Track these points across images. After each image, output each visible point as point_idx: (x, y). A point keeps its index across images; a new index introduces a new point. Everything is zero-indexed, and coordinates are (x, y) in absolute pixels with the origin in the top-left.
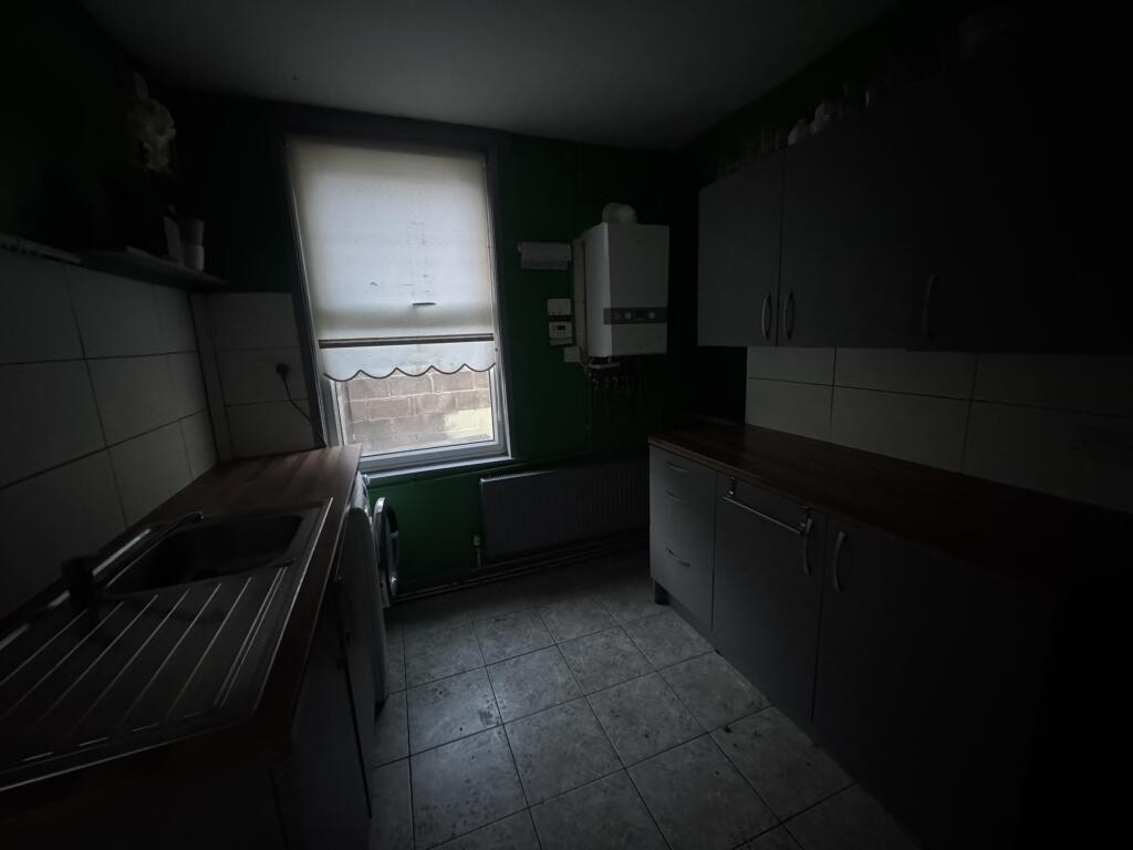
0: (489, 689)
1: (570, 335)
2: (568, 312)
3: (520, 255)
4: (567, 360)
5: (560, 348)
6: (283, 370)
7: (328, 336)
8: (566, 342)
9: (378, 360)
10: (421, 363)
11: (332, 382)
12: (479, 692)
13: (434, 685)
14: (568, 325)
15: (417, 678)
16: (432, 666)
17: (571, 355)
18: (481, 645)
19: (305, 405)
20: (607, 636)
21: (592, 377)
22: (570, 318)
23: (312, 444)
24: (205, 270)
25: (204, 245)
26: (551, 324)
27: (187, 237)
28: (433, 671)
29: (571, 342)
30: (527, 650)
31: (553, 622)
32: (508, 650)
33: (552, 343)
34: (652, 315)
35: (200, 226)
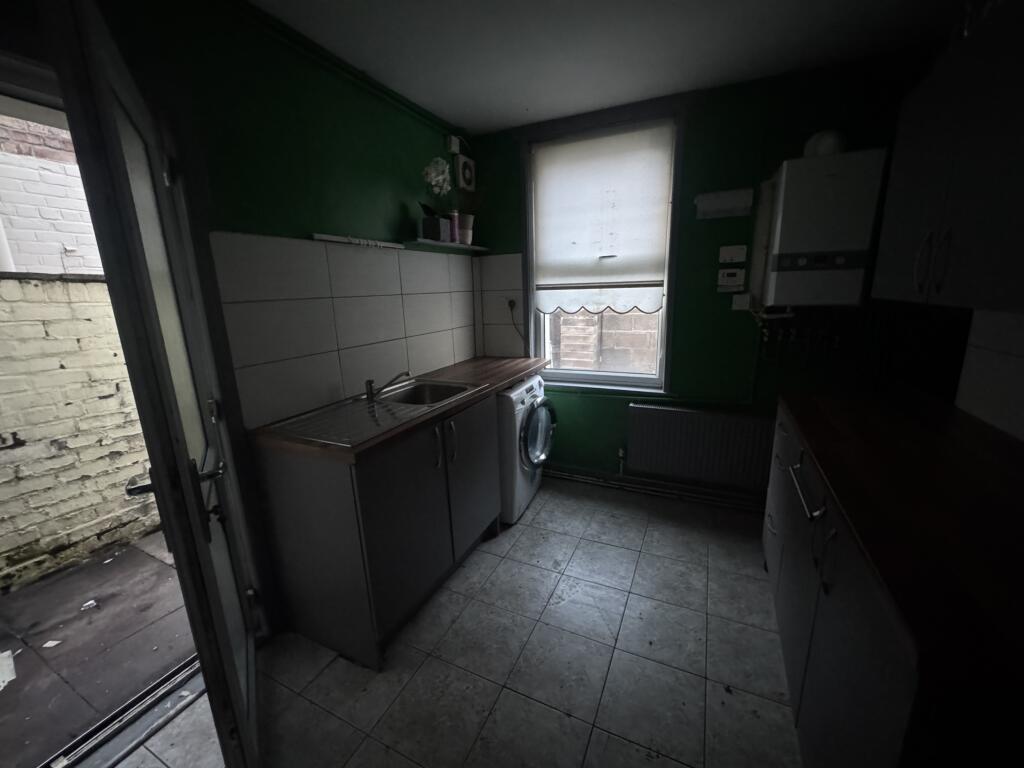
0: (570, 552)
1: (742, 282)
2: (742, 258)
3: (695, 206)
4: (735, 307)
5: (729, 296)
6: (512, 304)
7: (542, 282)
8: (735, 290)
9: (570, 300)
10: (601, 304)
11: (542, 314)
12: (564, 550)
13: (544, 532)
14: (741, 273)
15: (538, 523)
16: (551, 522)
17: (741, 303)
18: (589, 525)
19: (522, 328)
20: (687, 568)
21: (763, 327)
22: (746, 266)
23: (523, 355)
24: (473, 244)
25: (473, 229)
26: (721, 272)
27: (463, 226)
28: (550, 525)
29: (742, 289)
30: (617, 544)
31: (652, 536)
32: (603, 537)
33: (719, 290)
34: (840, 261)
35: (471, 219)
